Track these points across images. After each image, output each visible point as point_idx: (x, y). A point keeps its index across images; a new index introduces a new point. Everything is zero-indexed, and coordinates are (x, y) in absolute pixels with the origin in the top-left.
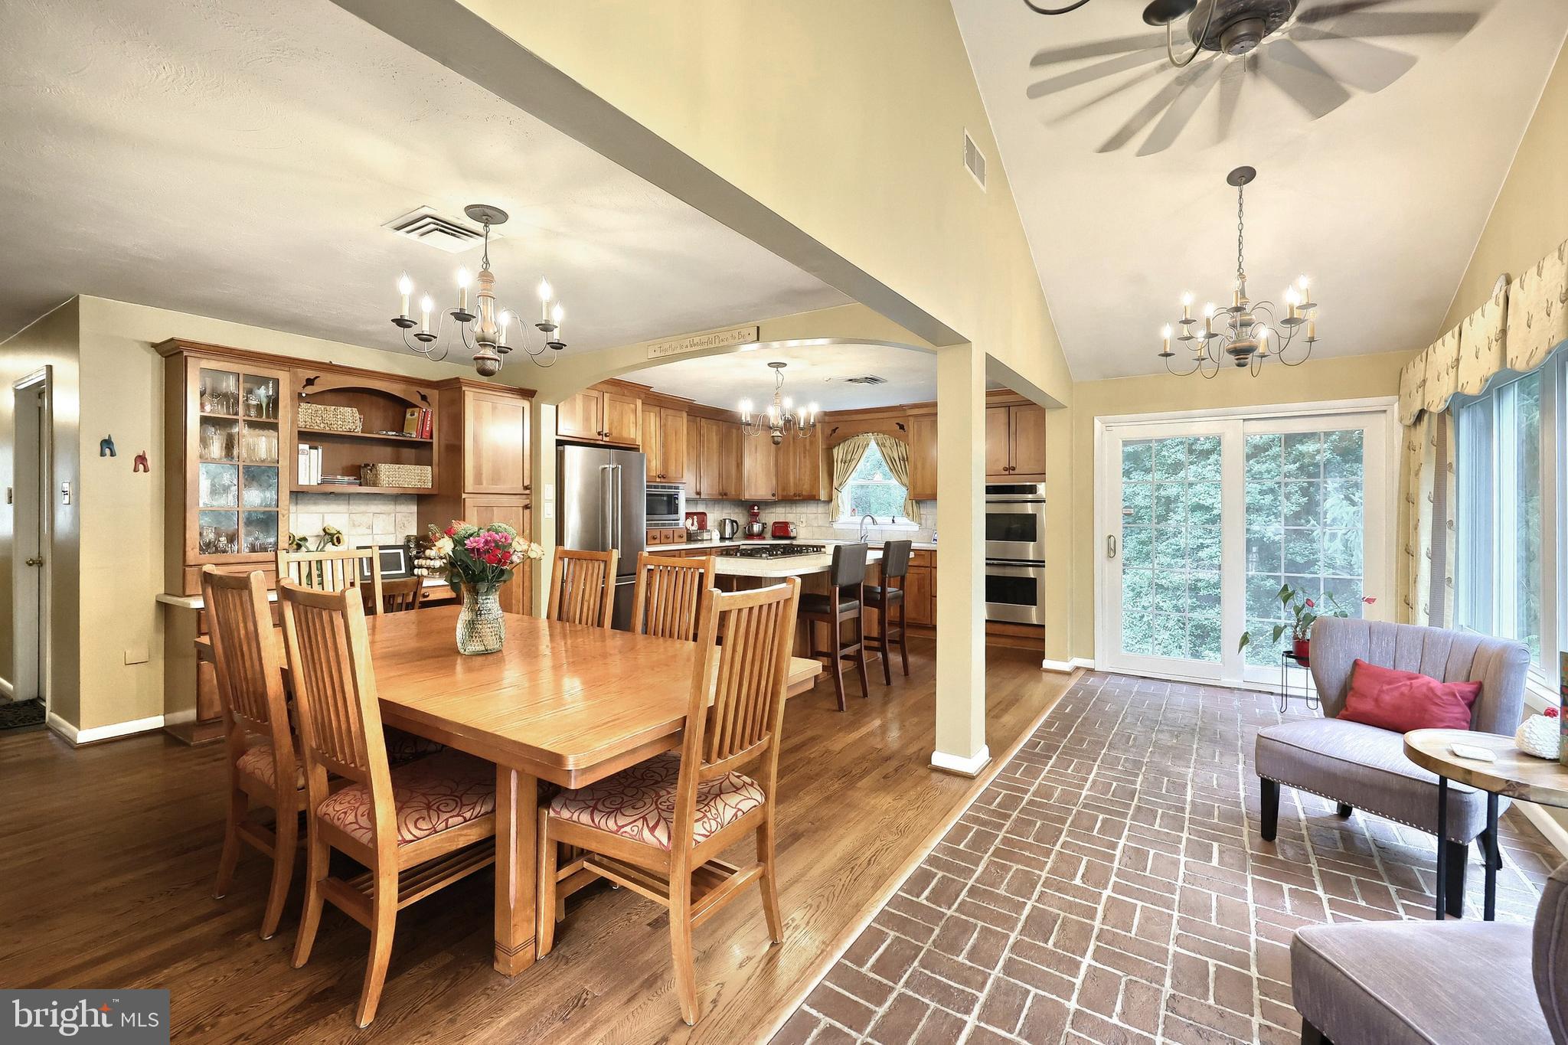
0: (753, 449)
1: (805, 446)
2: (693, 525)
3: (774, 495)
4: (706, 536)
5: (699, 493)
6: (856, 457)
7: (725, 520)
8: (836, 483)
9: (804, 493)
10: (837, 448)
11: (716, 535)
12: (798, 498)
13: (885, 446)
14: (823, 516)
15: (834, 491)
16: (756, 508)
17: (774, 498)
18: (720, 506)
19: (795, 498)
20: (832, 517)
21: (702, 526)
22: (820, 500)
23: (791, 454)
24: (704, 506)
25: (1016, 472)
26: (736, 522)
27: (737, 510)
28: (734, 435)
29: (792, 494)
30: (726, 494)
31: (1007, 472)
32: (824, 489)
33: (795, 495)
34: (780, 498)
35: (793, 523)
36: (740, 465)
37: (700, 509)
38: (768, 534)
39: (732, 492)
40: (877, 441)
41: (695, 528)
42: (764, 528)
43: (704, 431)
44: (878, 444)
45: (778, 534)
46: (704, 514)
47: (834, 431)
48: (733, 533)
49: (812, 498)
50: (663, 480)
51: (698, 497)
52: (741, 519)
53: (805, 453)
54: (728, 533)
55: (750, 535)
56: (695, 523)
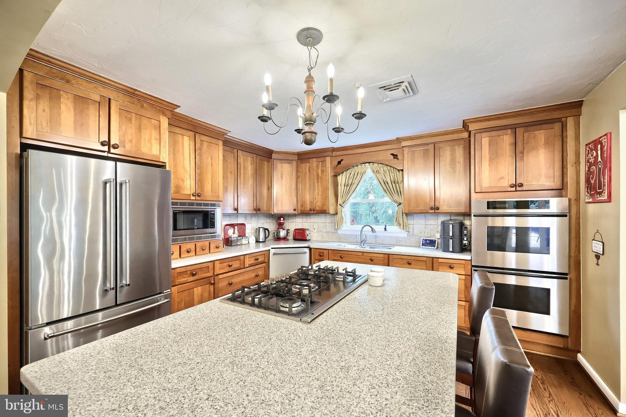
0: (280, 177)
1: (318, 174)
2: (234, 233)
3: (295, 210)
4: (244, 241)
5: (236, 209)
6: (356, 182)
7: (259, 228)
8: (340, 201)
9: (317, 208)
10: (341, 175)
11: (252, 240)
12: (312, 212)
13: (379, 173)
14: (330, 225)
15: (339, 207)
16: (282, 219)
17: (295, 212)
18: (257, 218)
19: (310, 212)
20: (337, 226)
21: (242, 235)
22: (329, 213)
23: (307, 180)
24: (244, 218)
25: (524, 188)
26: (267, 229)
27: (268, 221)
28: (266, 167)
29: (308, 208)
30: (259, 210)
31: (514, 189)
32: (332, 205)
33: (310, 210)
34: (299, 212)
35: (308, 229)
36: (270, 188)
37: (240, 221)
38: (291, 237)
39: (264, 207)
40: (372, 168)
41: (236, 235)
42: (288, 233)
43: (241, 160)
44: (373, 171)
45: (298, 238)
46: (244, 225)
47: (339, 163)
48: (266, 238)
49: (323, 212)
50: (197, 198)
51: (236, 212)
52: (271, 226)
53: (318, 179)
54: (262, 238)
55: (278, 239)
56: (236, 232)
